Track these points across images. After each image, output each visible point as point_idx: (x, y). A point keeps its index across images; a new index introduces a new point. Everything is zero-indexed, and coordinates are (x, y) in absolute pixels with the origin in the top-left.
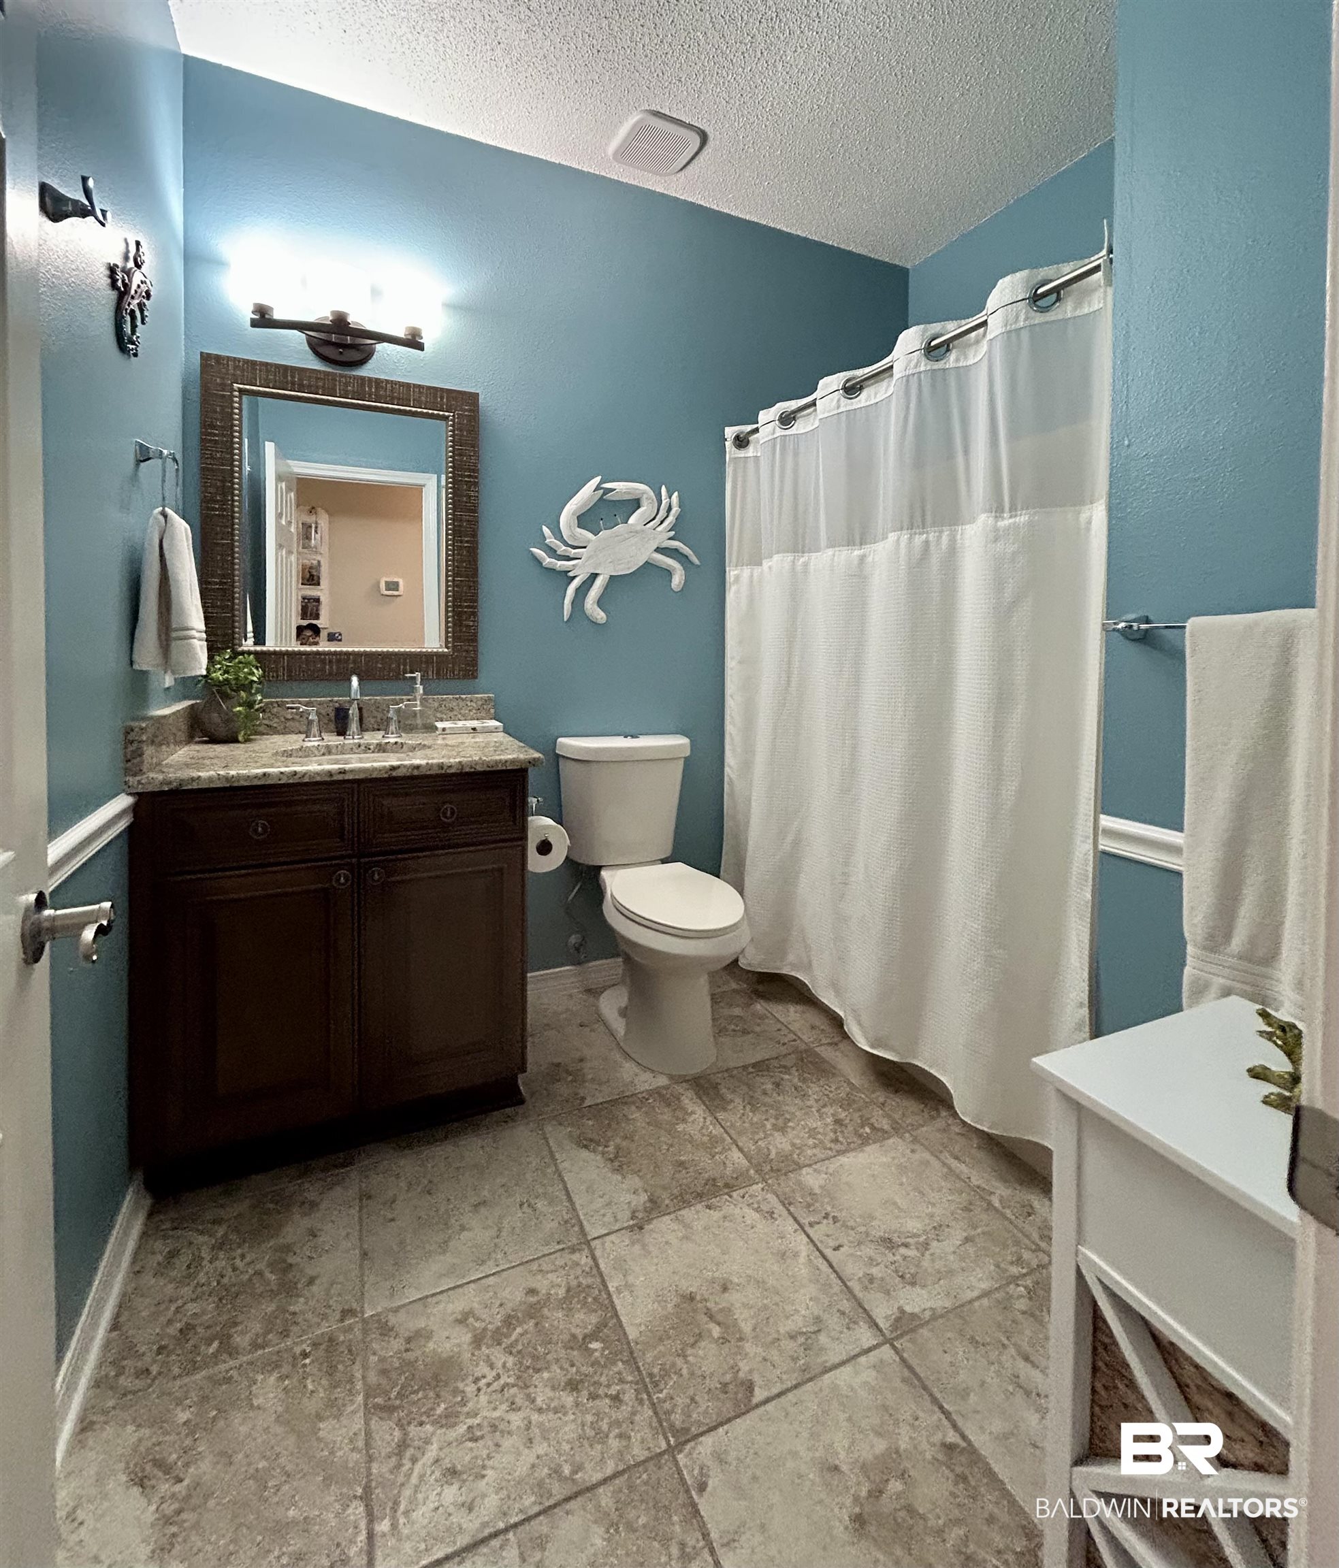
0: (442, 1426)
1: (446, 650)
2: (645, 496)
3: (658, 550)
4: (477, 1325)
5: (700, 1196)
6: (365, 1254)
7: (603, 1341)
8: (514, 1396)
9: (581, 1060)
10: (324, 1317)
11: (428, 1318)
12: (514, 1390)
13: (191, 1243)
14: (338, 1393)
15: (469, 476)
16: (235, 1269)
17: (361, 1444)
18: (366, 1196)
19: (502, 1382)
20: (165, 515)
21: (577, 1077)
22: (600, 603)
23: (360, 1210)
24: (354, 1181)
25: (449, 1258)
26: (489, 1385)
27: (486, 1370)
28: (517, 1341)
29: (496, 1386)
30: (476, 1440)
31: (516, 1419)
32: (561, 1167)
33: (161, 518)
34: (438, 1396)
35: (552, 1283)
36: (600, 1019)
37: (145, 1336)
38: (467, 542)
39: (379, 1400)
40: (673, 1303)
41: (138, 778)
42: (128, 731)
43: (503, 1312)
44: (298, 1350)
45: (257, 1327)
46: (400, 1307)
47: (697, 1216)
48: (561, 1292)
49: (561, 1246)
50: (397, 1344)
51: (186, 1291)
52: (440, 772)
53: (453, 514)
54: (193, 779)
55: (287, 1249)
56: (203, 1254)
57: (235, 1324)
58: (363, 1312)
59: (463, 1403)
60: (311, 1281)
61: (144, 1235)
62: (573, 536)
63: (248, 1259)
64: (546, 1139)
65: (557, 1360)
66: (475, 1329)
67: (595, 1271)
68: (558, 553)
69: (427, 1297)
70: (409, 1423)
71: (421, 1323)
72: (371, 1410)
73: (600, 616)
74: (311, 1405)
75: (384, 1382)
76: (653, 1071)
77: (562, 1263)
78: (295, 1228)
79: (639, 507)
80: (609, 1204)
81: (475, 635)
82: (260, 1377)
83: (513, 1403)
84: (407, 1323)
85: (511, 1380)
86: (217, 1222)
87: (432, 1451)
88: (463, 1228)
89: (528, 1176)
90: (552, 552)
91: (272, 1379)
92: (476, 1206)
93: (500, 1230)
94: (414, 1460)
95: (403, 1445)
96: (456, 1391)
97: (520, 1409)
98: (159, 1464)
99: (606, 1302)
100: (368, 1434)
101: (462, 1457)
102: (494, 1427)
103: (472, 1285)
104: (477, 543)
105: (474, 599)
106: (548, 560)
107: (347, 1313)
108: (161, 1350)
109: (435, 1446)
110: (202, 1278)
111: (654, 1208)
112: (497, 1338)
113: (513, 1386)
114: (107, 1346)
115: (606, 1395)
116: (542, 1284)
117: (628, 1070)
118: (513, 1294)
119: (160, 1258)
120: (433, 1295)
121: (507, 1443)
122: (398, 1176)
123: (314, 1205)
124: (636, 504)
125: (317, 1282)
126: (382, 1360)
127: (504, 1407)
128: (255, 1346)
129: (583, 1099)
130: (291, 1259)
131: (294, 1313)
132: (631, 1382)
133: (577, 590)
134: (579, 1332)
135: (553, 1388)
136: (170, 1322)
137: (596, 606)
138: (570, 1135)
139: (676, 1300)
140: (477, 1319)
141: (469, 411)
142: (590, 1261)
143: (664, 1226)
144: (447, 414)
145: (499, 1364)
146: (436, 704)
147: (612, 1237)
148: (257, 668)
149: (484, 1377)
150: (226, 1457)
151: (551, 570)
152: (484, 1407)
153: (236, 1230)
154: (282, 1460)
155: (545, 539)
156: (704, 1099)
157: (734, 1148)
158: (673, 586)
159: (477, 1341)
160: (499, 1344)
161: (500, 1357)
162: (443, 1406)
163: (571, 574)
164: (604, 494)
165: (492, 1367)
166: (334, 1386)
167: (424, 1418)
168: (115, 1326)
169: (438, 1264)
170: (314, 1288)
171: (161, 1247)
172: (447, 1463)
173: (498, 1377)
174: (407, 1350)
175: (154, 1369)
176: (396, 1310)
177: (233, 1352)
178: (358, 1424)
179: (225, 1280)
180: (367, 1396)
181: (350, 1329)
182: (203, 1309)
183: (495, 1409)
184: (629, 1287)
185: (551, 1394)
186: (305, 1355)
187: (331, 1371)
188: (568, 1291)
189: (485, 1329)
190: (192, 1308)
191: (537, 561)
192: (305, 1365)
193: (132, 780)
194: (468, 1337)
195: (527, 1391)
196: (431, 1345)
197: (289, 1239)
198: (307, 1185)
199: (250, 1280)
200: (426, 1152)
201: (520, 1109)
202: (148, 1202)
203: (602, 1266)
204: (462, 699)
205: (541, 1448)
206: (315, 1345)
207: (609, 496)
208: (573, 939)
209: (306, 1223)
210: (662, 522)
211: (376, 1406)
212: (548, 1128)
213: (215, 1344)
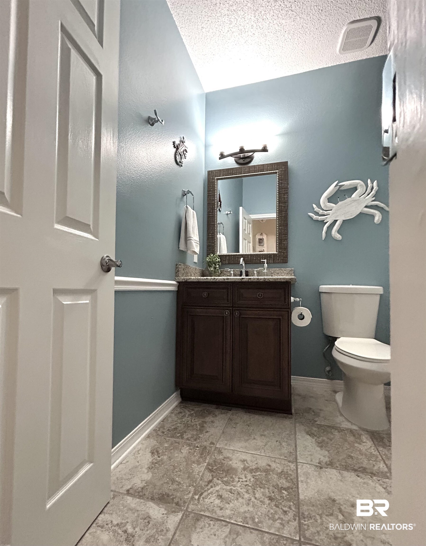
0: (223, 484)
1: (276, 253)
2: (359, 185)
3: (366, 207)
4: (247, 465)
5: (355, 470)
6: (223, 432)
7: (288, 492)
8: (249, 489)
9: (321, 410)
10: (206, 441)
11: (233, 455)
12: (249, 488)
13: (185, 412)
14: (201, 460)
15: (284, 191)
16: (191, 421)
17: (201, 474)
18: (230, 419)
19: (247, 483)
20: (187, 207)
21: (317, 414)
22: (339, 232)
23: (227, 422)
24: (229, 414)
25: (246, 444)
26: (242, 482)
27: (244, 478)
28: (257, 475)
29: (245, 483)
30: (232, 493)
31: (246, 496)
32: (297, 437)
33: (186, 208)
34: (226, 476)
35: (277, 467)
36: (335, 401)
37: (167, 426)
38: (284, 214)
39: (210, 467)
40: (325, 497)
41: (178, 278)
42: (177, 265)
43: (256, 466)
44: (197, 445)
45: (190, 436)
46: (227, 449)
47: (350, 476)
48: (279, 471)
49: (285, 458)
50: (221, 457)
51: (179, 421)
52: (258, 281)
53: (279, 205)
54: (190, 279)
55: (205, 422)
56: (186, 415)
57: (186, 433)
58: (216, 445)
59: (233, 481)
60: (207, 432)
61: (177, 406)
62: (325, 206)
63: (195, 421)
64: (295, 427)
65: (268, 488)
66: (245, 465)
67: (295, 471)
68: (320, 214)
69: (235, 450)
70: (215, 477)
71: (231, 456)
72: (207, 468)
73: (339, 237)
74: (193, 459)
75: (213, 463)
76: (352, 423)
77: (284, 463)
78: (209, 419)
79: (356, 190)
80: (311, 455)
81: (287, 247)
82: (185, 446)
83: (248, 491)
84: (226, 454)
85: (250, 485)
86: (192, 410)
87: (217, 488)
88: (254, 439)
89: (284, 434)
90: (317, 214)
91: (188, 448)
92: (262, 435)
93: (266, 445)
94: (212, 487)
95: (210, 481)
96: (232, 477)
97: (249, 494)
98: (157, 452)
99: (295, 483)
100: (203, 474)
101: (226, 495)
102: (239, 494)
103: (250, 454)
104: (288, 214)
105: (286, 234)
106: (315, 217)
107: (212, 443)
108: (168, 430)
109: (219, 487)
110: (184, 420)
111: (331, 464)
112: (251, 471)
113: (250, 486)
114: (159, 423)
115: (282, 509)
116: (274, 465)
117: (340, 419)
118: (263, 463)
119: (177, 412)
120: (238, 451)
121: (240, 500)
122: (241, 418)
123: (216, 416)
124: (355, 189)
125: (208, 433)
126: (215, 458)
127: (245, 490)
128: (188, 439)
129: (316, 421)
130: (205, 425)
131: (200, 437)
132: (294, 511)
133: (328, 228)
134: (280, 485)
135: (263, 495)
136: (173, 425)
137: (337, 233)
138: (305, 430)
139: (326, 497)
140: (247, 463)
141: (284, 168)
142: (295, 467)
143: (332, 473)
144: (276, 171)
145: (249, 478)
146: (273, 272)
147: (307, 465)
148: (219, 258)
149: (242, 479)
150: (170, 458)
151: (317, 221)
152: (238, 487)
153: (196, 413)
154: (181, 466)
155: (314, 209)
156: (374, 440)
157: (382, 462)
158: (375, 221)
159: (244, 469)
160: (251, 473)
161: (249, 476)
162: (226, 479)
163: (325, 221)
164: (339, 188)
165: (246, 477)
166: (201, 457)
167: (220, 479)
168: (163, 421)
169: (243, 444)
170: (207, 434)
171: (179, 410)
172: (220, 493)
173: (246, 481)
174: (223, 460)
175: (165, 433)
176: (225, 449)
177: (182, 438)
178: (202, 469)
179: (188, 423)
180: (208, 465)
181: (211, 447)
182: (181, 427)
183: (241, 489)
184: (307, 483)
185: (262, 496)
186: (197, 447)
187: (202, 454)
188: (282, 472)
189: (249, 467)
190: (179, 425)
191: (311, 218)
192: (196, 449)
193: (177, 278)
194: (242, 466)
195: (254, 491)
196: (230, 462)
197: (206, 421)
198: (216, 411)
199: (193, 425)
200: (253, 416)
201: (290, 416)
202: (180, 400)
203: (299, 471)
204: (282, 270)
205: (251, 509)
206: (201, 446)
207: (342, 188)
208: (328, 369)
209: (212, 419)
210: (368, 195)
211: (209, 468)
212: (297, 425)
213: (180, 434)
